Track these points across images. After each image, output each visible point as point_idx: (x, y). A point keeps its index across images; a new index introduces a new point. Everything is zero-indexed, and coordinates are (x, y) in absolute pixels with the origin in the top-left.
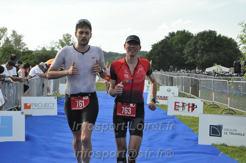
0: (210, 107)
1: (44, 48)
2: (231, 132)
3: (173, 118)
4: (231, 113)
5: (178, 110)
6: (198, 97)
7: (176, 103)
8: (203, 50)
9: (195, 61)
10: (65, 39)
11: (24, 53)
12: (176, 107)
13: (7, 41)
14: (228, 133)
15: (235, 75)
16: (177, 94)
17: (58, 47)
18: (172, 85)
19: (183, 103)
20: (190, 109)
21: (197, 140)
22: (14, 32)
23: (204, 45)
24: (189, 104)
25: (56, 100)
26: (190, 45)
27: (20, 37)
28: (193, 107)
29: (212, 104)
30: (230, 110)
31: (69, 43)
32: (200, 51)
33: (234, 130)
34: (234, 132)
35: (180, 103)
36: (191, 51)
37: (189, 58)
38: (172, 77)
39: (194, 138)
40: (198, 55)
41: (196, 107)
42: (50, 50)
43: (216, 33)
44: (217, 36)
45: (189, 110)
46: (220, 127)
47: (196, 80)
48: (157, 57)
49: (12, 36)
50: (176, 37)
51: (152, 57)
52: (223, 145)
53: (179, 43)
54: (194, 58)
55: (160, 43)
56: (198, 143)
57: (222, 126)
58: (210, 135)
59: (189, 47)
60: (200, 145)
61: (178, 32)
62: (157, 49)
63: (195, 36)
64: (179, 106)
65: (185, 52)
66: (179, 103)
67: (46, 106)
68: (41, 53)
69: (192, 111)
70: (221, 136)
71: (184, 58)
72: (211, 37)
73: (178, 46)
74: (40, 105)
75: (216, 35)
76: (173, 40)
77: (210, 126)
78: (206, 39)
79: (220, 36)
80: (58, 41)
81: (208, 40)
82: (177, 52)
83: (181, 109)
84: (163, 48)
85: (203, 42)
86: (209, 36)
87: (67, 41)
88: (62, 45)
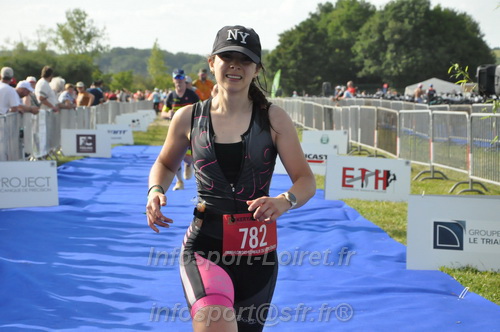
0: (424, 176)
1: (21, 45)
2: (486, 237)
3: (340, 207)
4: (478, 190)
5: (352, 186)
6: (395, 153)
7: (345, 169)
8: (398, 44)
9: (382, 71)
10: (72, 23)
12: (346, 180)
14: (479, 241)
15: (476, 99)
16: (343, 149)
17: (56, 42)
18: (332, 128)
19: (364, 171)
20: (381, 183)
21: (402, 259)
23: (400, 31)
24: (377, 172)
25: (55, 169)
26: (368, 32)
28: (387, 178)
29: (429, 169)
30: (474, 183)
31: (82, 32)
32: (391, 46)
33: (492, 233)
34: (494, 237)
35: (356, 169)
36: (371, 47)
37: (368, 62)
38: (330, 110)
39: (394, 253)
40: (389, 56)
41: (395, 179)
43: (429, 3)
44: (432, 8)
45: (376, 187)
46: (459, 227)
47: (389, 114)
48: (292, 62)
50: (335, 13)
51: (280, 62)
52: (467, 269)
53: (342, 28)
54: (379, 63)
55: (299, 29)
56: (405, 267)
57: (464, 223)
58: (435, 247)
59: (365, 39)
60: (411, 272)
61: (340, 2)
62: (291, 43)
63: (381, 12)
64: (352, 177)
65: (357, 48)
66: (352, 169)
67: (30, 183)
68: (14, 55)
69: (384, 188)
70: (461, 248)
71: (354, 63)
72: (416, 13)
73: (341, 35)
74: (15, 182)
75: (428, 8)
76: (329, 22)
77: (436, 224)
78: (406, 17)
79: (438, 9)
80: (56, 28)
81: (411, 19)
82: (337, 50)
83: (357, 184)
84: (305, 40)
85: (399, 24)
86: (413, 9)
87: (76, 27)
88: (66, 36)
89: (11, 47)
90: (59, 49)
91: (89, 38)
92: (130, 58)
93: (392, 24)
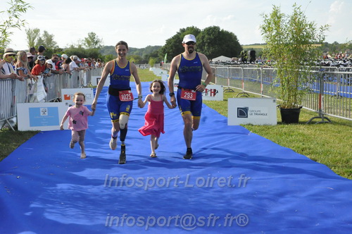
0: (226, 91)
1: (72, 46)
2: (255, 112)
4: (246, 96)
6: (215, 83)
8: (209, 43)
10: (90, 38)
11: (55, 51)
13: (40, 40)
14: (253, 114)
19: (206, 90)
20: (212, 94)
22: (45, 32)
23: (210, 39)
24: (211, 90)
25: (92, 91)
27: (51, 36)
28: (215, 92)
30: (244, 93)
31: (94, 41)
32: (206, 44)
33: (258, 111)
34: (258, 113)
36: (199, 45)
41: (218, 92)
42: (77, 47)
46: (246, 109)
49: (44, 35)
50: (186, 32)
51: (167, 50)
55: (173, 38)
56: (227, 125)
57: (248, 108)
58: (238, 117)
61: (188, 28)
63: (202, 32)
68: (70, 50)
69: (214, 96)
70: (247, 117)
75: (219, 30)
77: (238, 108)
79: (223, 31)
80: (84, 40)
81: (213, 34)
83: (204, 94)
84: (175, 42)
87: (92, 39)
88: (88, 42)
89: (68, 47)
90: (85, 47)
91: (96, 43)
92: (111, 50)
93: (206, 36)
